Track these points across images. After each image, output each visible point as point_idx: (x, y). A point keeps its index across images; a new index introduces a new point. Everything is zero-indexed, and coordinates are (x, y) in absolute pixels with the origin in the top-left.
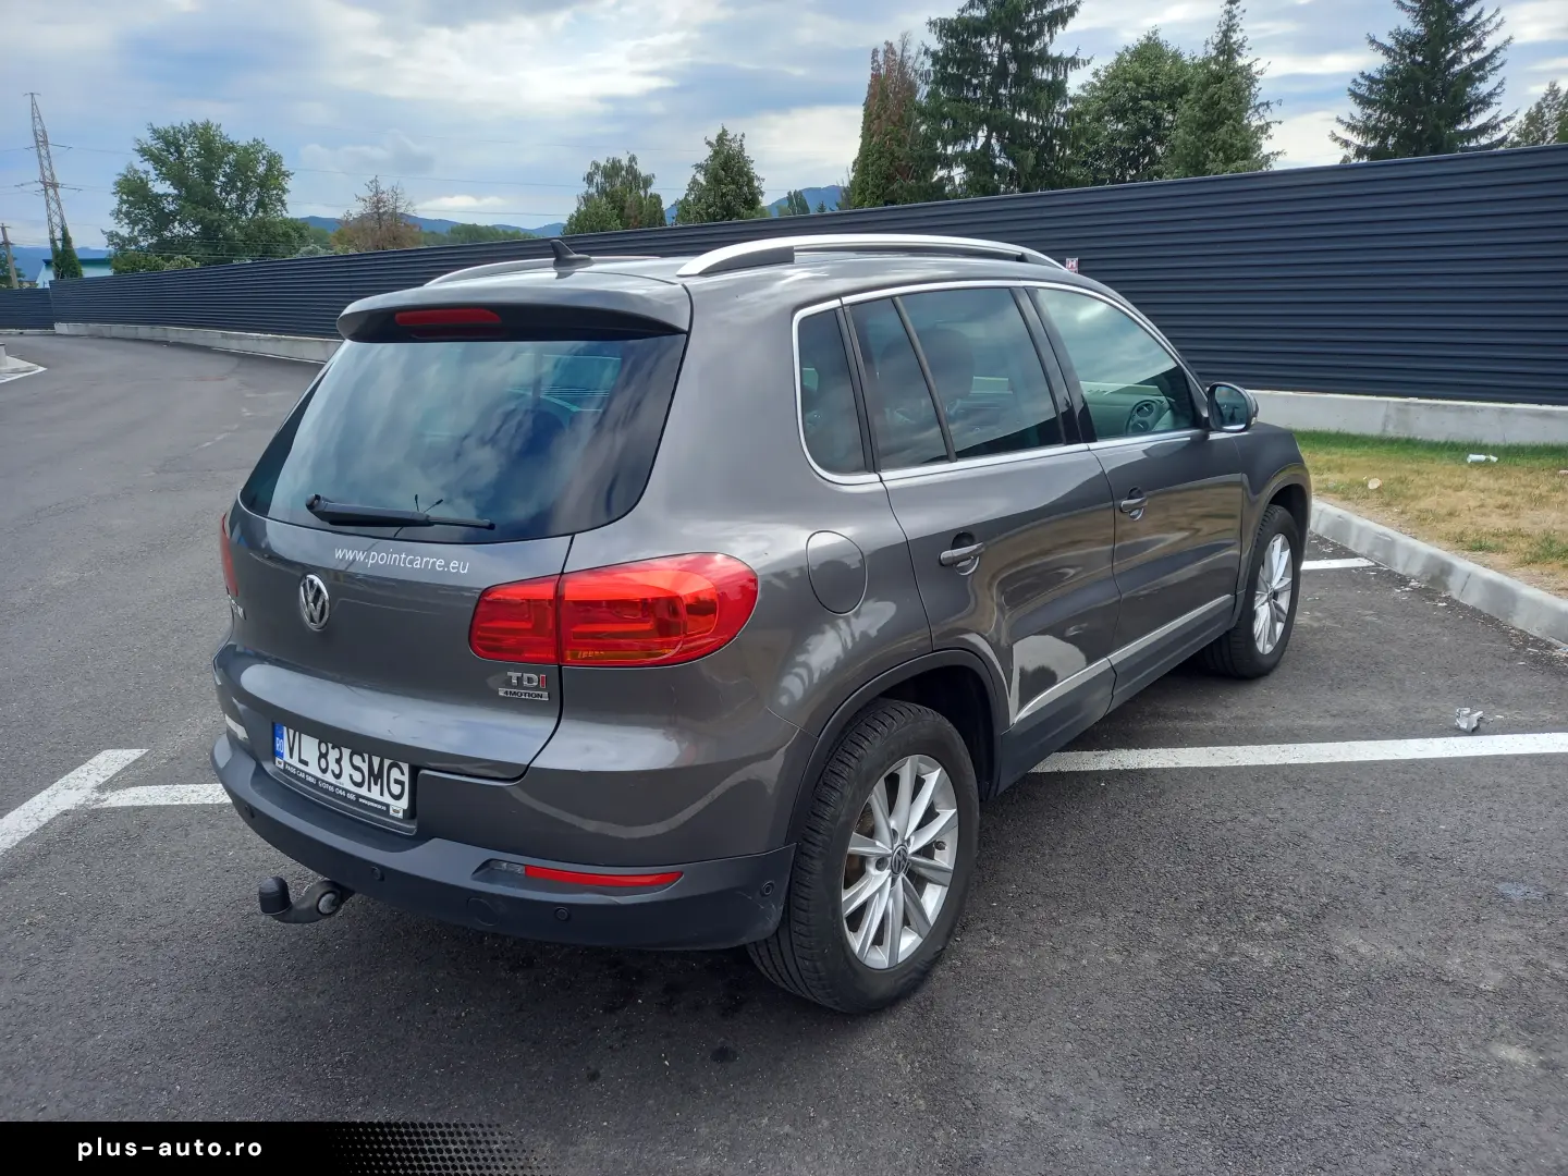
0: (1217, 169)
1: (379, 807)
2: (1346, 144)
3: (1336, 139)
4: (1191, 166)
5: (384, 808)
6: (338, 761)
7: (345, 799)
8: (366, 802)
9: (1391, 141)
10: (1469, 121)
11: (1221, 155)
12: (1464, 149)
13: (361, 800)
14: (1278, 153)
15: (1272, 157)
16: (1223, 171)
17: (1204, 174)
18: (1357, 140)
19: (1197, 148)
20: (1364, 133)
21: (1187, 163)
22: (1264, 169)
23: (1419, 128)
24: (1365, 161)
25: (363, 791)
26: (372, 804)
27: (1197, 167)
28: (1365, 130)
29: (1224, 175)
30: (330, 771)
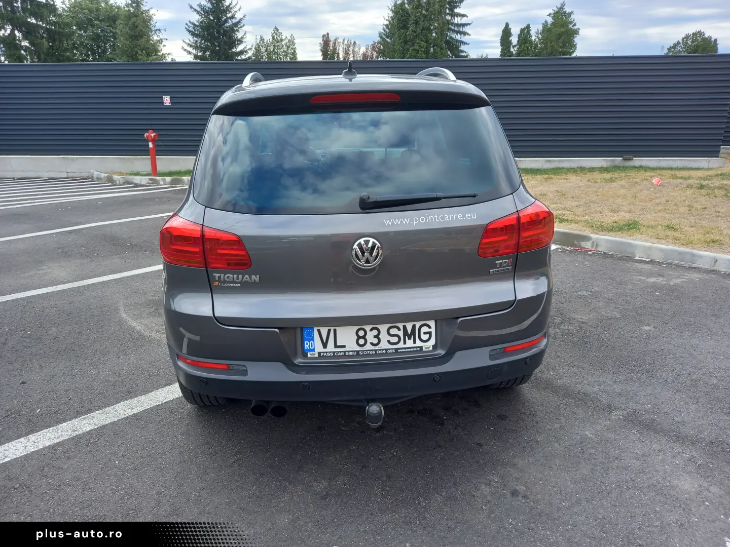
0: (143, 59)
1: (415, 349)
2: (190, 53)
3: (185, 50)
4: (130, 57)
5: (419, 349)
6: (377, 337)
7: (387, 354)
8: (404, 350)
9: (208, 53)
10: (236, 48)
11: (144, 52)
12: (238, 60)
13: (400, 351)
14: (169, 54)
15: (166, 55)
16: (147, 61)
17: (137, 60)
18: (194, 52)
19: (131, 48)
20: (196, 49)
21: (127, 54)
22: (164, 61)
23: (217, 48)
24: (199, 61)
26: (408, 350)
27: (133, 57)
28: (196, 48)
29: (148, 62)
30: (368, 344)
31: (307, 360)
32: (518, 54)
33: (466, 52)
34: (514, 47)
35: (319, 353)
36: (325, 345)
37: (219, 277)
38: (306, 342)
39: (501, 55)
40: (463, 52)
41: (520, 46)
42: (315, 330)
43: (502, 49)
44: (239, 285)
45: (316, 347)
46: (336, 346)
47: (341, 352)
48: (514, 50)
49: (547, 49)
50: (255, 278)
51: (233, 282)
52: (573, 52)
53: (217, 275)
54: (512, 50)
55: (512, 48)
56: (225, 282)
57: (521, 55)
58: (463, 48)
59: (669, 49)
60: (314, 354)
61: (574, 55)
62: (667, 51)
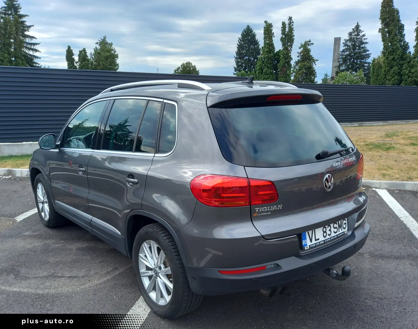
1: (342, 234)
5: (344, 233)
6: (330, 230)
7: (335, 239)
8: (339, 235)
13: (338, 236)
25: (338, 233)
26: (341, 234)
30: (327, 235)
31: (305, 251)
32: (81, 67)
33: (38, 64)
34: (77, 63)
35: (310, 246)
36: (311, 240)
37: (259, 210)
38: (303, 241)
39: (68, 68)
40: (36, 63)
41: (81, 62)
42: (307, 233)
43: (68, 64)
44: (270, 213)
45: (308, 243)
46: (316, 240)
47: (318, 243)
48: (77, 65)
49: (100, 66)
50: (280, 207)
51: (268, 211)
52: (117, 69)
53: (257, 209)
54: (75, 65)
55: (75, 63)
56: (262, 212)
57: (83, 68)
58: (36, 60)
59: (175, 71)
60: (308, 247)
61: (118, 71)
62: (174, 72)
